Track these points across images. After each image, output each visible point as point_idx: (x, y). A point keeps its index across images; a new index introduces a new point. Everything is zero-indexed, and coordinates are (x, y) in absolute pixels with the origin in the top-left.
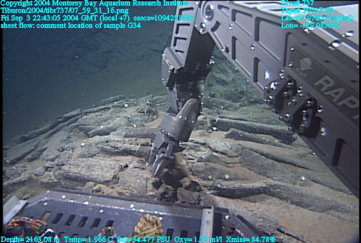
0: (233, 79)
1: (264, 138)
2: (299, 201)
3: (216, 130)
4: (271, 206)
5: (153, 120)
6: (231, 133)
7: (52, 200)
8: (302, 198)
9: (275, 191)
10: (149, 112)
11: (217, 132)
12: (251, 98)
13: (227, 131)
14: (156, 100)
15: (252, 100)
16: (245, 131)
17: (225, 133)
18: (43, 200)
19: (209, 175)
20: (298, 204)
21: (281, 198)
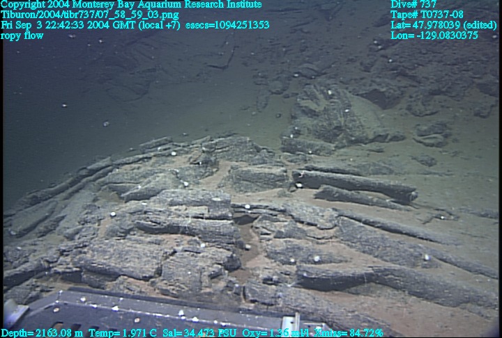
0: (325, 108)
2: (422, 291)
3: (302, 188)
4: (381, 299)
5: (212, 173)
6: (323, 192)
7: (66, 304)
8: (426, 286)
9: (386, 277)
10: (206, 163)
11: (303, 189)
12: (352, 136)
13: (318, 189)
14: (216, 144)
15: (353, 139)
16: (343, 188)
17: (315, 191)
18: (53, 304)
19: (291, 257)
20: (419, 295)
21: (396, 288)
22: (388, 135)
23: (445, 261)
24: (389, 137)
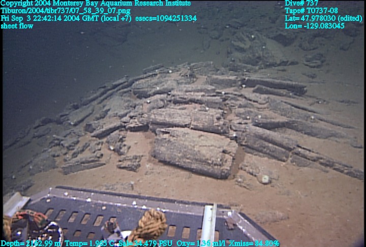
1: (282, 92)
2: (310, 132)
6: (257, 89)
8: (312, 129)
9: (293, 125)
12: (267, 62)
13: (254, 87)
15: (268, 63)
16: (268, 87)
17: (252, 89)
19: (248, 116)
20: (308, 134)
21: (297, 130)
22: (288, 62)
23: (322, 120)
24: (289, 63)
